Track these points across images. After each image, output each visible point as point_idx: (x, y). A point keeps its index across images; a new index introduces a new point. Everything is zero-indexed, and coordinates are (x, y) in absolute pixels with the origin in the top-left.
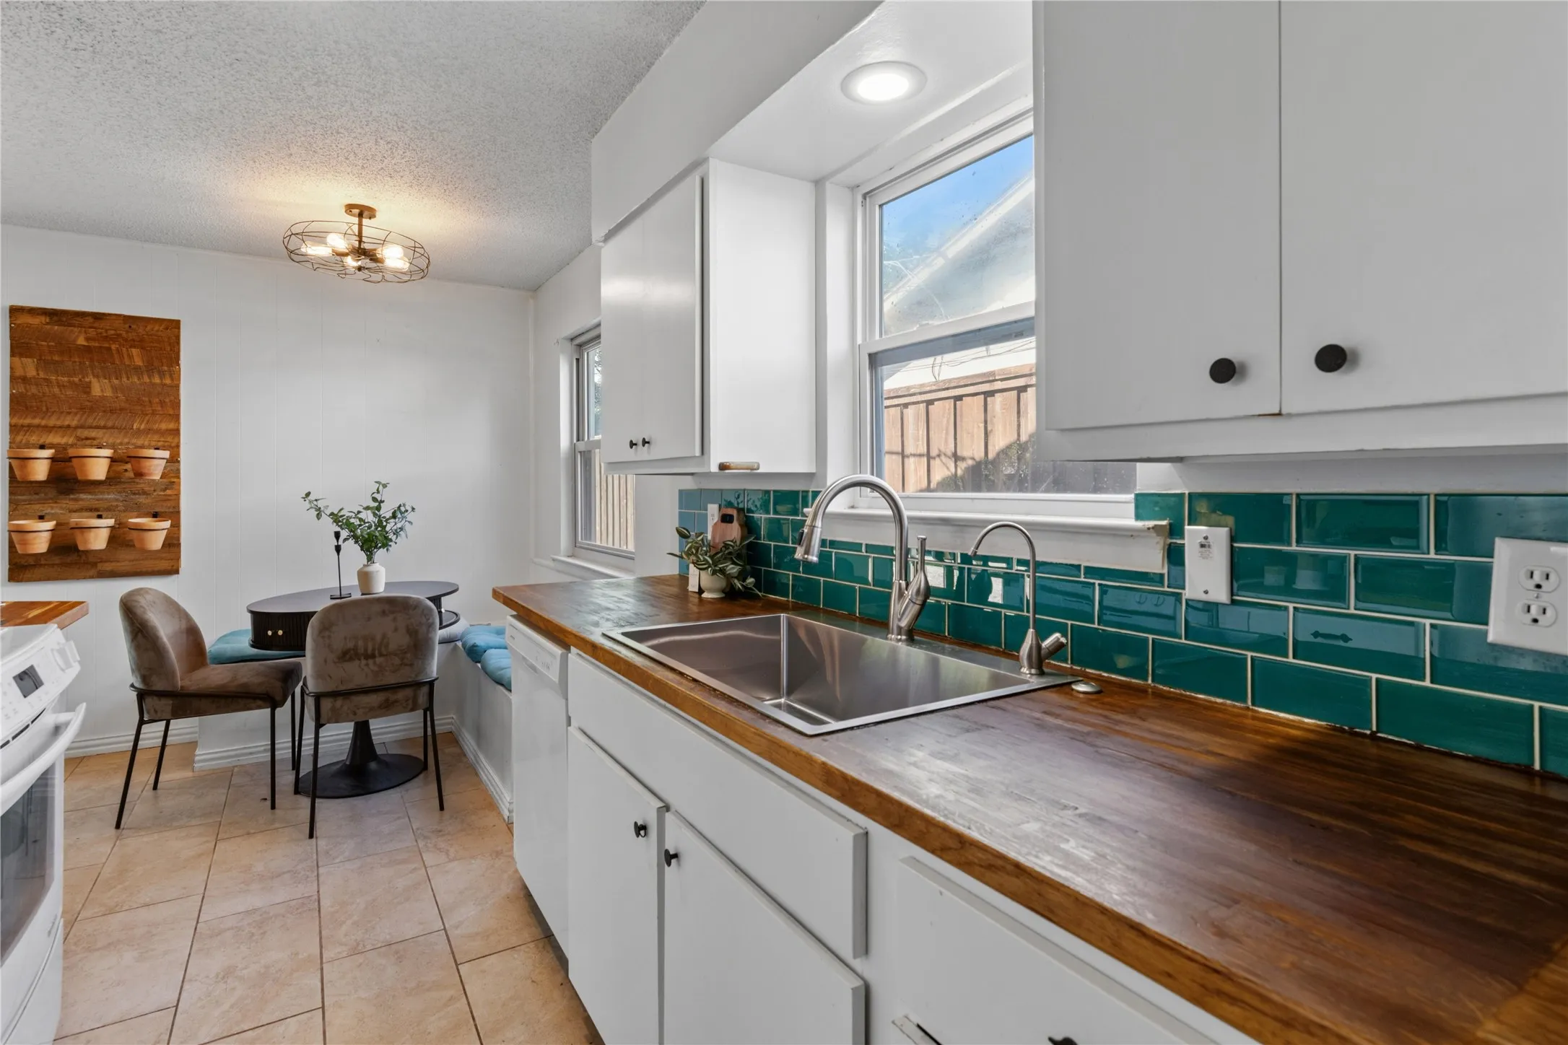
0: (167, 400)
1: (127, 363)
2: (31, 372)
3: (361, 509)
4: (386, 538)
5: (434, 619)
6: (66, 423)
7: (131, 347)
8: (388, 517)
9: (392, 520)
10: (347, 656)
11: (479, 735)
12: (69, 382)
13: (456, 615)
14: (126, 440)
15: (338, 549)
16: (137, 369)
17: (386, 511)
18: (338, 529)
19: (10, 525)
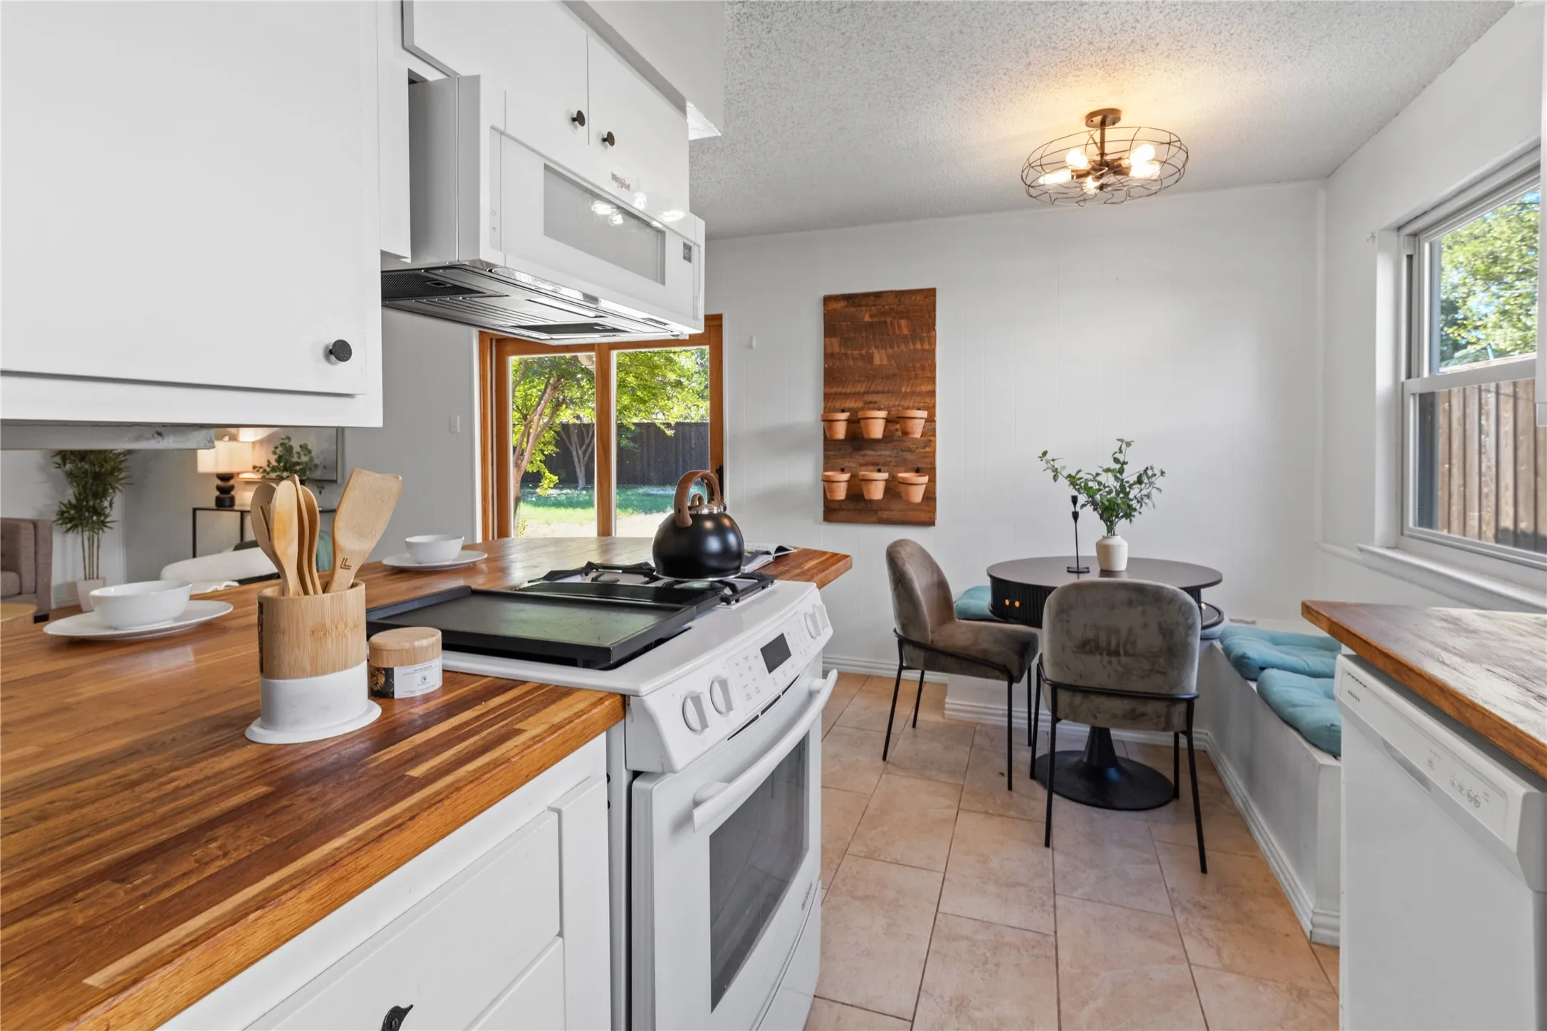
0: (926, 365)
1: (898, 333)
2: (836, 349)
3: (1100, 471)
4: (1130, 507)
5: (1194, 619)
6: (858, 390)
7: (900, 319)
8: (1131, 482)
9: (1137, 486)
10: (1087, 647)
11: (1251, 775)
12: (860, 354)
13: (1219, 612)
14: (897, 403)
15: (1075, 516)
16: (905, 336)
17: (1130, 475)
18: (1076, 493)
19: (823, 475)
